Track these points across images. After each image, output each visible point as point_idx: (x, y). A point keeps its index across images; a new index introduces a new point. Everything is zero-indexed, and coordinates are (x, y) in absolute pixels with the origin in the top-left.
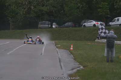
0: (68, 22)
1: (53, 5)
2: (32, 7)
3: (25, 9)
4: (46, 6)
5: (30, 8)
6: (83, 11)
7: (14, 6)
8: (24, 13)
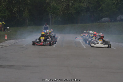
0: (104, 17)
1: (89, 1)
2: (70, 4)
3: (63, 5)
4: (83, 3)
5: (68, 5)
6: (118, 7)
7: (53, 2)
8: (63, 9)
